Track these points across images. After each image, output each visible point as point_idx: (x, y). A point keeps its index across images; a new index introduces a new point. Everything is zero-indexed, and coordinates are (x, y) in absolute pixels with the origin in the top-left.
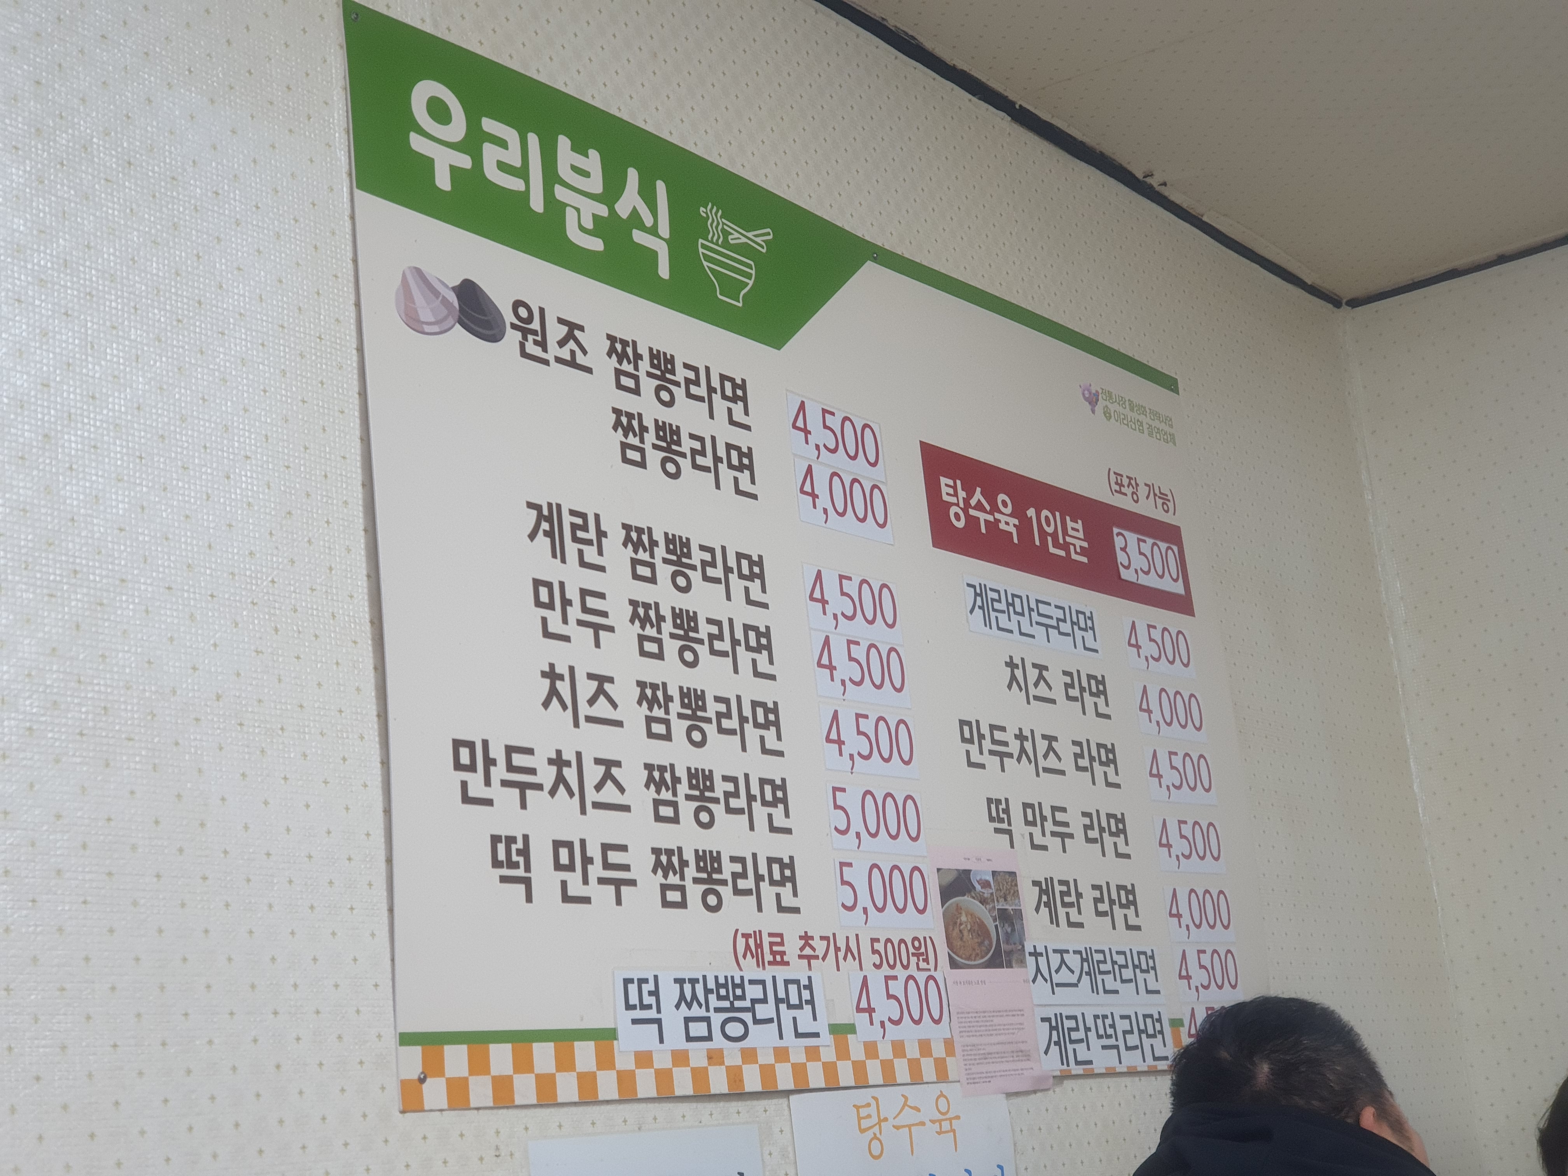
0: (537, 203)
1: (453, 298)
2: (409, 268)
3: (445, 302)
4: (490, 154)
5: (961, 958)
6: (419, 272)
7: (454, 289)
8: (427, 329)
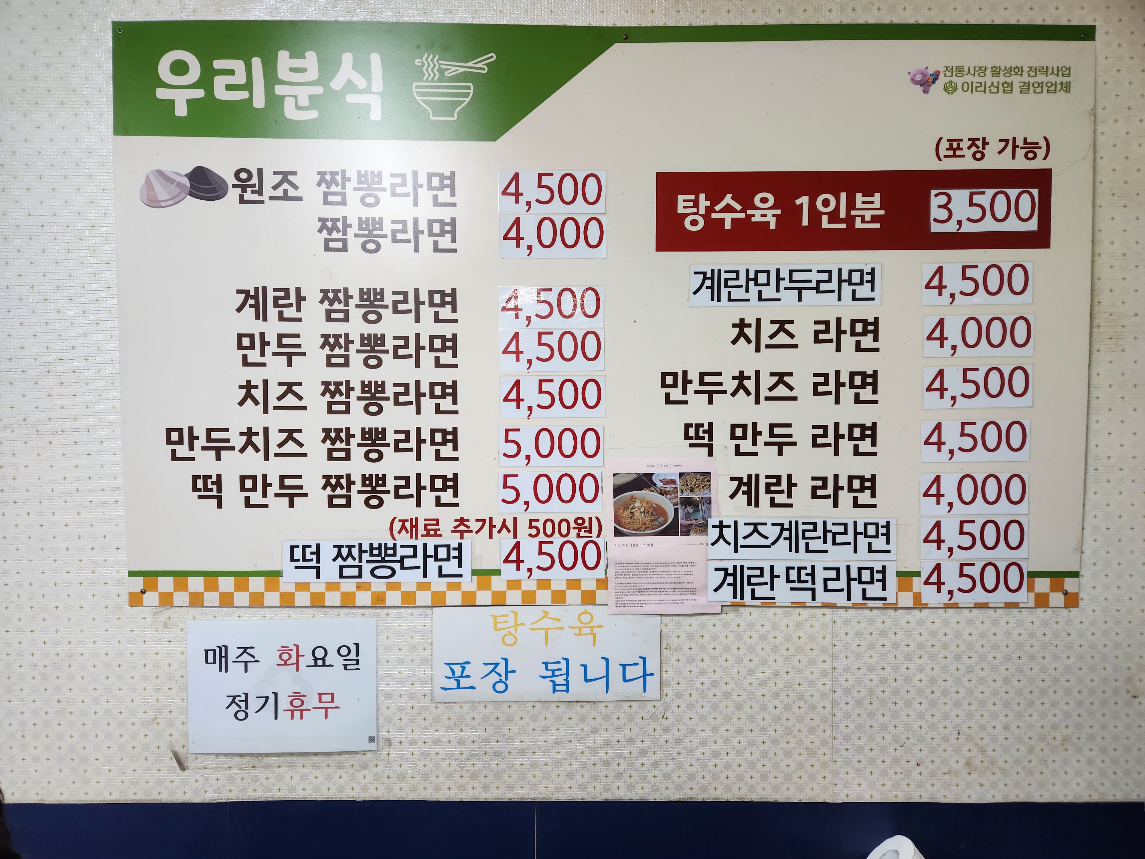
0: (259, 102)
1: (186, 182)
2: (152, 172)
3: (179, 185)
4: (220, 83)
5: (629, 529)
6: (159, 172)
7: (186, 175)
8: (163, 204)
